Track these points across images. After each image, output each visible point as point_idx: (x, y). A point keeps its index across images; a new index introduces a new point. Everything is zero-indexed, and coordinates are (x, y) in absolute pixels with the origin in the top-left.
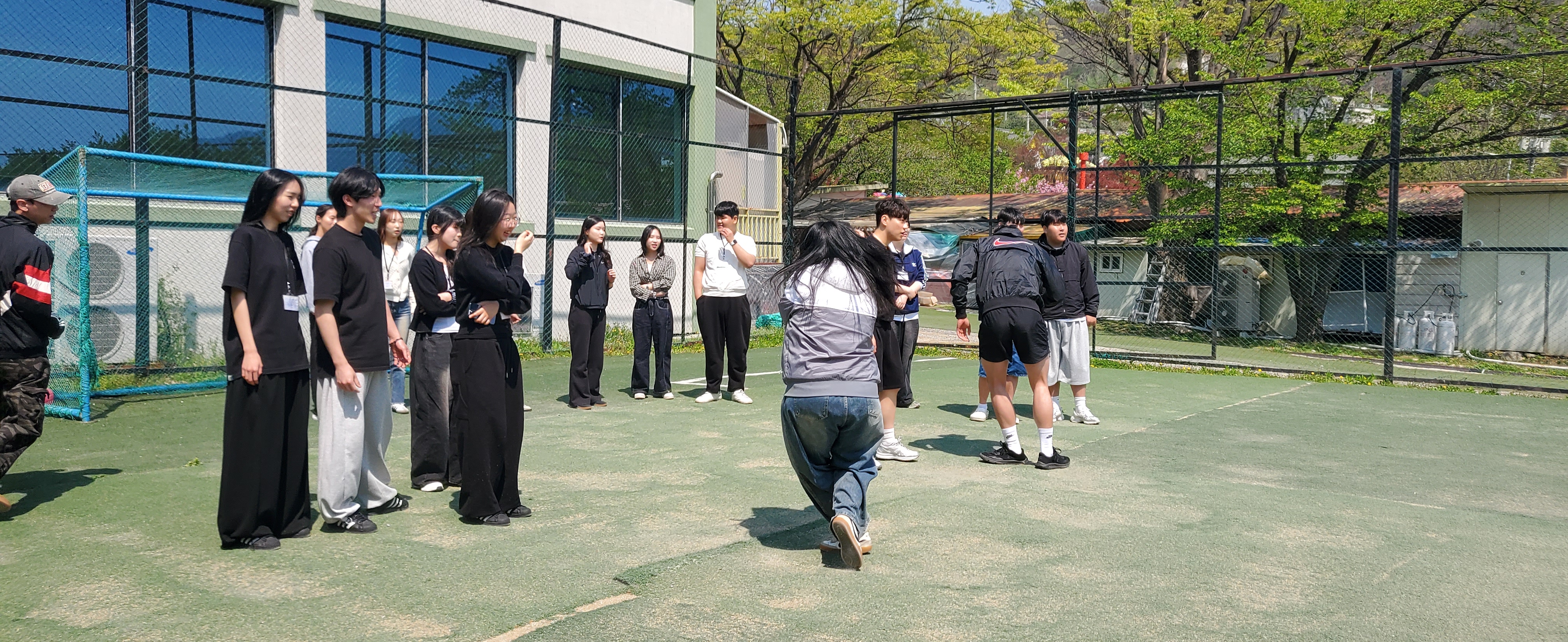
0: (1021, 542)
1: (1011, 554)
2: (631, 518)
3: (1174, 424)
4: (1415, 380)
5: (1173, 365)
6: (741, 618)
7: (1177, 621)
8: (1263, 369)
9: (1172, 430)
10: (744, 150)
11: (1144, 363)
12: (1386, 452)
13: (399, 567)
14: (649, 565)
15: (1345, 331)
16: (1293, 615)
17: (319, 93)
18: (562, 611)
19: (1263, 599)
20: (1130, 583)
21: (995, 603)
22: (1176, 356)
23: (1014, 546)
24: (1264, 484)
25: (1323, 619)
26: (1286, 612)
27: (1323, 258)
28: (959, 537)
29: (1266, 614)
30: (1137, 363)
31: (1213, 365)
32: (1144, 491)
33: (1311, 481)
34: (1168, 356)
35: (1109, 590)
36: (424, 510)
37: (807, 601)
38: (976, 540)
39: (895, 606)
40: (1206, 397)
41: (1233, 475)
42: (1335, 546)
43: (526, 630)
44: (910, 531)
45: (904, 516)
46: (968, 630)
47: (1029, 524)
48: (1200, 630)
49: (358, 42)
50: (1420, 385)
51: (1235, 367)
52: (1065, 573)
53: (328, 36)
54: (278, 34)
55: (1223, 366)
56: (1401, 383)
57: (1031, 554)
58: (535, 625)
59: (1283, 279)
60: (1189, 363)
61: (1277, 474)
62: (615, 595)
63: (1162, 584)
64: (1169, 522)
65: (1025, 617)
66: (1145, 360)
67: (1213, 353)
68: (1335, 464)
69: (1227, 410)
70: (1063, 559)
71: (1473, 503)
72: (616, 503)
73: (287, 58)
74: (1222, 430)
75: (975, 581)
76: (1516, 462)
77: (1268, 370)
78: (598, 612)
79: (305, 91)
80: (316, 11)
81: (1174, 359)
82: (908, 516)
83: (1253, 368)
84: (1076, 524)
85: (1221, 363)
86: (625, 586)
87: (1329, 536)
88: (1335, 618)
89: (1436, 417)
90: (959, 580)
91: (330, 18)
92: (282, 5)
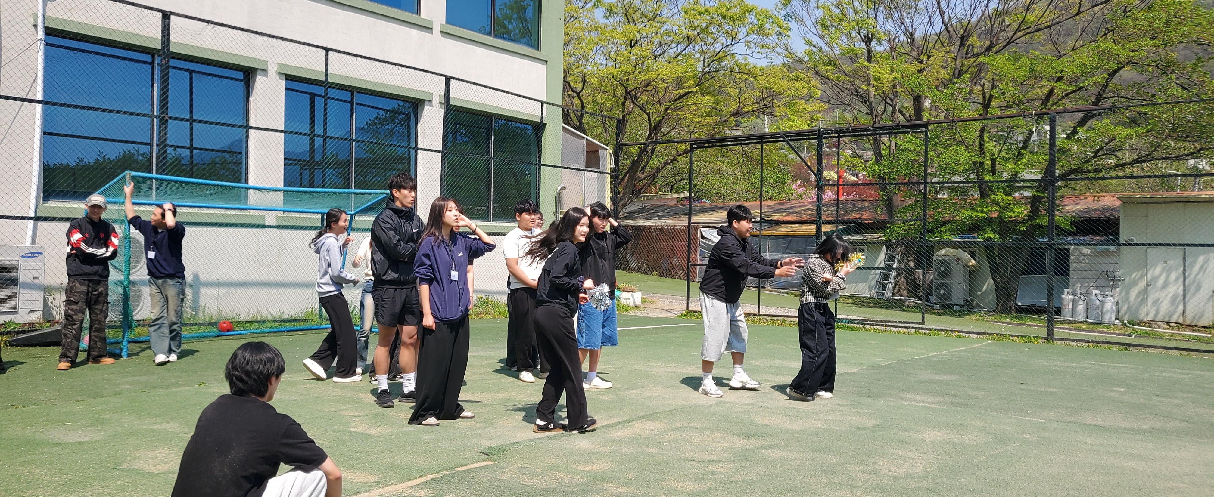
0: (748, 436)
1: (740, 443)
2: (492, 420)
3: (879, 366)
4: (1070, 340)
5: (894, 329)
6: (559, 475)
7: (836, 480)
8: (959, 332)
9: (876, 371)
10: (583, 170)
11: (872, 327)
12: (1022, 386)
13: (343, 445)
14: (502, 446)
15: (1033, 306)
16: (912, 478)
17: (281, 131)
18: (446, 470)
19: (897, 470)
20: (812, 460)
21: (722, 470)
22: (896, 322)
23: (743, 439)
24: (927, 405)
25: (931, 481)
26: (909, 476)
27: (1015, 251)
28: (707, 433)
29: (895, 477)
30: (868, 327)
31: (922, 329)
32: (841, 408)
33: (959, 403)
34: (890, 322)
35: (798, 463)
36: (357, 414)
37: (602, 467)
38: (719, 435)
39: (657, 469)
40: (910, 350)
41: (907, 399)
42: (958, 441)
43: (425, 479)
44: (676, 429)
45: (673, 421)
46: (701, 483)
47: (756, 426)
48: (849, 485)
49: (306, 93)
50: (1073, 343)
51: (938, 330)
52: (772, 454)
53: (287, 89)
54: (253, 89)
55: (930, 329)
56: (1059, 342)
57: (753, 443)
58: (430, 477)
59: (986, 266)
60: (905, 327)
61: (939, 399)
62: (481, 462)
63: (835, 461)
64: (851, 426)
65: (739, 477)
66: (873, 325)
67: (923, 320)
68: (981, 393)
69: (921, 359)
70: (772, 446)
71: (1068, 418)
72: (483, 411)
73: (258, 105)
74: (911, 372)
75: (712, 457)
76: (1113, 394)
77: (962, 332)
78: (470, 470)
79: (272, 130)
80: (280, 73)
81: (895, 324)
82: (676, 421)
83: (951, 331)
84: (789, 427)
85: (928, 327)
86: (487, 457)
87: (957, 436)
88: (937, 481)
89: (1072, 365)
90: (701, 456)
91: (289, 78)
92: (256, 69)
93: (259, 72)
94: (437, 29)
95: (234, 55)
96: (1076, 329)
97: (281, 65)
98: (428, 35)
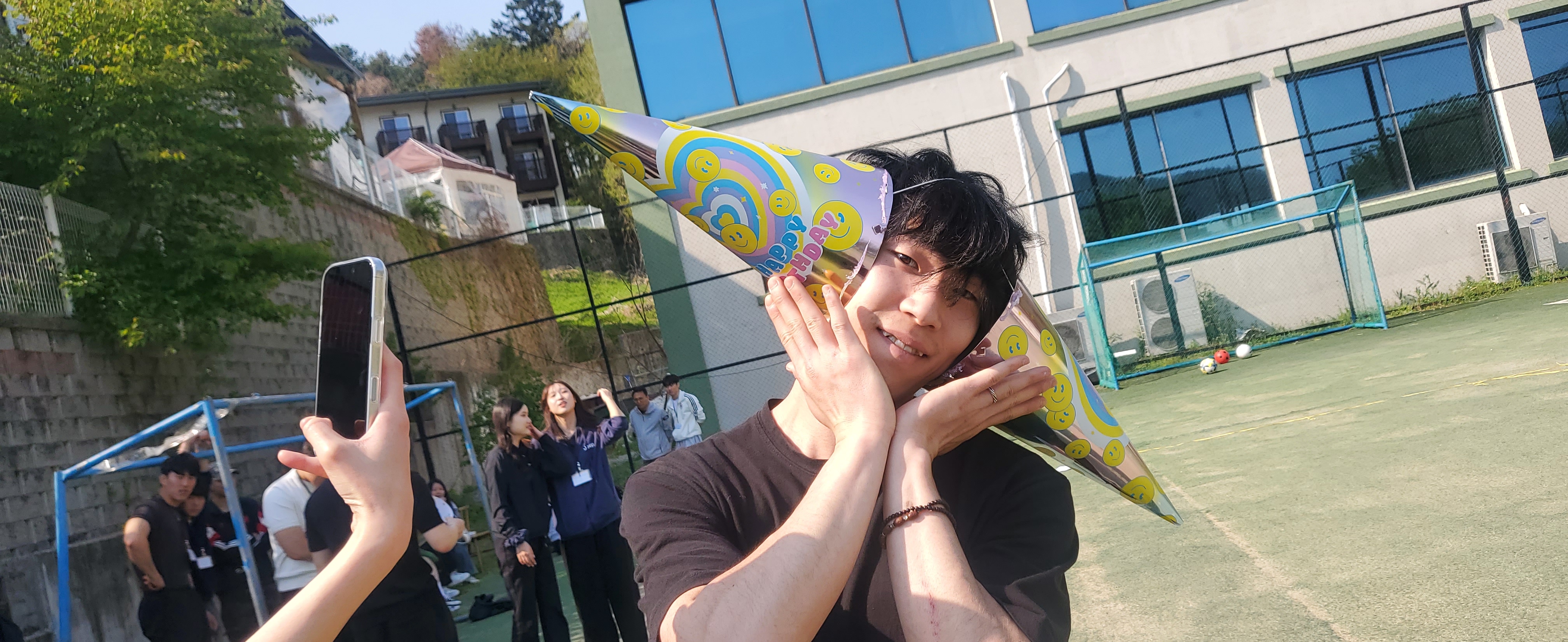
17: (1294, 139)
53: (1290, 91)
80: (1278, 78)
91: (1289, 78)
92: (1251, 84)
93: (1253, 86)
95: (1222, 81)
97: (1275, 69)
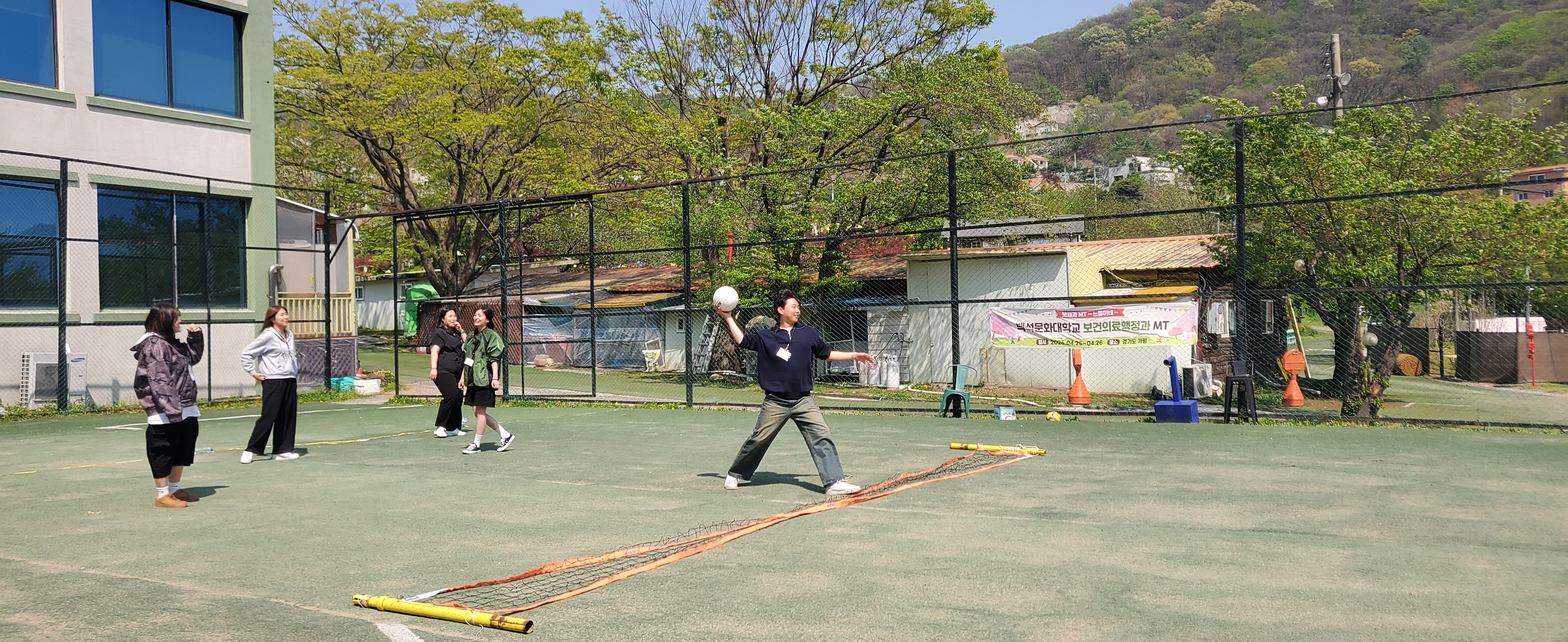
94: (81, 103)
96: (844, 396)
98: (68, 110)
